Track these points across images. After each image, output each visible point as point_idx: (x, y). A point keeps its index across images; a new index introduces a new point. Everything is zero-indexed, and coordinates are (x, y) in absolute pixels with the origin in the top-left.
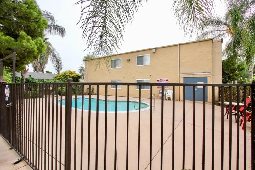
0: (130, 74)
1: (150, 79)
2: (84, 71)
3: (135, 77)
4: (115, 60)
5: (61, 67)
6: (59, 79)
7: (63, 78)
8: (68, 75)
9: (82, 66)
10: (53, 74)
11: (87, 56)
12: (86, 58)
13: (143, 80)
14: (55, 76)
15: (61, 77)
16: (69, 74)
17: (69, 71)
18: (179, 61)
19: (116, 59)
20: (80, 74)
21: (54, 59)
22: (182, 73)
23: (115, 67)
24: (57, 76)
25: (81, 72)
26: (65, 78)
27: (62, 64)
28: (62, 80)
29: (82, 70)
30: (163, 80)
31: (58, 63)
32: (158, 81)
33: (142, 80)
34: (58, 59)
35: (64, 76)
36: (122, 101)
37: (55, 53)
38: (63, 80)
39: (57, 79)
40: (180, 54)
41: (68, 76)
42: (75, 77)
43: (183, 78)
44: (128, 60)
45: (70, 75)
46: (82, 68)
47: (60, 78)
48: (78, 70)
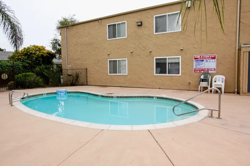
0: (144, 49)
1: (180, 57)
2: (59, 45)
3: (152, 53)
4: (115, 25)
5: (20, 39)
6: (18, 59)
7: (26, 57)
8: (33, 52)
9: (56, 38)
10: (8, 52)
11: (63, 20)
12: (61, 23)
13: (167, 57)
14: (11, 55)
15: (21, 56)
16: (36, 51)
17: (34, 46)
18: (240, 20)
19: (117, 23)
20: (53, 52)
21: (7, 24)
22: (244, 45)
23: (114, 36)
24: (14, 56)
25: (54, 48)
26: (28, 58)
27: (23, 33)
28: (23, 61)
29: (55, 43)
30: (205, 58)
31: (15, 30)
32: (195, 59)
33: (166, 59)
34: (14, 24)
35: (26, 54)
36: (135, 97)
37: (8, 13)
38: (25, 62)
39: (15, 61)
40: (241, 9)
41: (34, 54)
42: (45, 55)
43: (248, 53)
44: (140, 24)
45: (38, 52)
46: (56, 40)
47: (20, 59)
48: (50, 44)
